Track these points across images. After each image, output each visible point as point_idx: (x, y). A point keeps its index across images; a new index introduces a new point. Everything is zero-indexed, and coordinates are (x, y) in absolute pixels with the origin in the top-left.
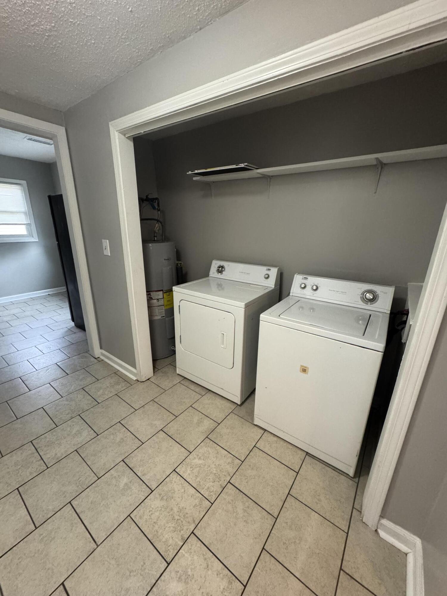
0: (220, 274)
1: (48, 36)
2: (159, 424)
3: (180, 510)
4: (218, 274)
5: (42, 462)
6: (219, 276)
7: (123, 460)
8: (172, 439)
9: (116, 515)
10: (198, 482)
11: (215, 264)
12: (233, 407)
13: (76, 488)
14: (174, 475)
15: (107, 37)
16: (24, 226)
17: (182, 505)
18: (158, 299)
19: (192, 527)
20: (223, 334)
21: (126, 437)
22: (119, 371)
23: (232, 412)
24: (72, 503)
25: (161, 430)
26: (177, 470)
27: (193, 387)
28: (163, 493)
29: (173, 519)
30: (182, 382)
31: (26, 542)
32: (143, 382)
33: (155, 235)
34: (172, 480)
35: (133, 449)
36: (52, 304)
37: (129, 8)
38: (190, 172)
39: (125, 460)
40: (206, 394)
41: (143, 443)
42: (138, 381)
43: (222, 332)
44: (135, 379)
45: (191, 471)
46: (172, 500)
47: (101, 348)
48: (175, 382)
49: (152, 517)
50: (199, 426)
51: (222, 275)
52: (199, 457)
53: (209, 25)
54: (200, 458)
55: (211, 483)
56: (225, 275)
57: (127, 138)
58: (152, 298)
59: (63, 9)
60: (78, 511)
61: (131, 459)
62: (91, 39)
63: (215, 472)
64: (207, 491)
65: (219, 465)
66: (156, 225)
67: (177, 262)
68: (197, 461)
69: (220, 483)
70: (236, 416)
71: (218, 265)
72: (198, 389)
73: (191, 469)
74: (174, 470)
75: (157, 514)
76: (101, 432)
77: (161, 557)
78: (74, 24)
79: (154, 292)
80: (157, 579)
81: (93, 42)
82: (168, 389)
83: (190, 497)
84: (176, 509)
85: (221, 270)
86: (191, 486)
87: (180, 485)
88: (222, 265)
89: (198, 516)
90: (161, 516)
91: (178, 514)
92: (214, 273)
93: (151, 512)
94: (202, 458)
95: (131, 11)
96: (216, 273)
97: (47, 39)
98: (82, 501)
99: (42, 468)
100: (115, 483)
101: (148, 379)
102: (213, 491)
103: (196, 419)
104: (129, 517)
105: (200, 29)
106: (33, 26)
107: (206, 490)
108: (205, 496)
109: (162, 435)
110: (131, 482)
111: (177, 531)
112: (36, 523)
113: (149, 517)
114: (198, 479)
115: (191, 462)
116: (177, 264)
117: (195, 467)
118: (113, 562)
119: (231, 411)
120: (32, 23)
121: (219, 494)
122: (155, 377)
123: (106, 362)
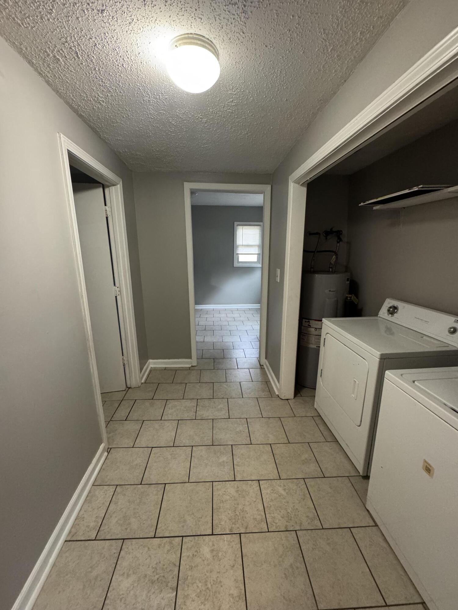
0: (390, 315)
1: (248, 136)
2: (271, 439)
3: (243, 511)
4: (388, 315)
5: (195, 414)
6: (389, 317)
7: (232, 445)
8: (273, 457)
9: (207, 475)
10: (270, 506)
11: (389, 303)
12: (353, 473)
13: (199, 441)
14: (256, 484)
15: (279, 121)
16: (257, 255)
17: (247, 509)
18: (316, 329)
19: (243, 531)
20: (356, 382)
21: (244, 431)
22: (270, 381)
23: (348, 477)
24: (193, 448)
25: (270, 444)
26: (261, 482)
27: (322, 428)
28: (240, 488)
29: (234, 511)
30: (315, 418)
31: (167, 449)
32: (282, 399)
33: (331, 267)
34: (252, 486)
35: (242, 443)
36: (257, 316)
37: (284, 99)
38: (362, 204)
39: (233, 446)
40: (331, 442)
41: (251, 444)
42: (279, 397)
43: (355, 380)
44: (277, 393)
45: (271, 492)
46: (243, 499)
47: (266, 358)
48: (309, 414)
49: (224, 496)
50: (303, 464)
51: (393, 317)
52: (285, 487)
53: (352, 75)
54: (285, 490)
55: (279, 517)
56: (397, 318)
57: (301, 185)
58: (310, 326)
59: (249, 120)
60: (192, 455)
61: (237, 448)
62: (270, 127)
63: (289, 511)
64: (272, 519)
65: (297, 509)
66: (333, 257)
67: (347, 295)
68: (281, 490)
69: (288, 524)
70: (350, 484)
71: (391, 305)
72: (326, 433)
73: (272, 491)
74: (259, 480)
75: (228, 497)
76: (232, 417)
77: (211, 525)
78: (258, 124)
79: (314, 321)
80: (201, 534)
81: (272, 128)
82: (298, 416)
83: (256, 509)
84: (240, 507)
85: (393, 310)
86: (262, 502)
87: (255, 494)
88: (395, 306)
89: (251, 529)
90: (229, 501)
91: (240, 511)
92: (384, 313)
93: (225, 493)
94: (287, 491)
95: (286, 100)
96: (386, 314)
97: (248, 138)
98: (197, 451)
99: (193, 417)
100: (218, 455)
101: (287, 400)
102: (276, 523)
103: (305, 456)
104: (212, 483)
105: (345, 81)
106: (239, 135)
107: (271, 517)
108: (267, 520)
109: (268, 448)
110: (227, 463)
111: (231, 521)
112: (175, 443)
113: (222, 494)
114: (271, 503)
115: (275, 486)
116: (347, 297)
117: (275, 493)
118: (189, 498)
119: (347, 475)
120: (238, 134)
121: (280, 530)
122: (293, 400)
123: (265, 371)
